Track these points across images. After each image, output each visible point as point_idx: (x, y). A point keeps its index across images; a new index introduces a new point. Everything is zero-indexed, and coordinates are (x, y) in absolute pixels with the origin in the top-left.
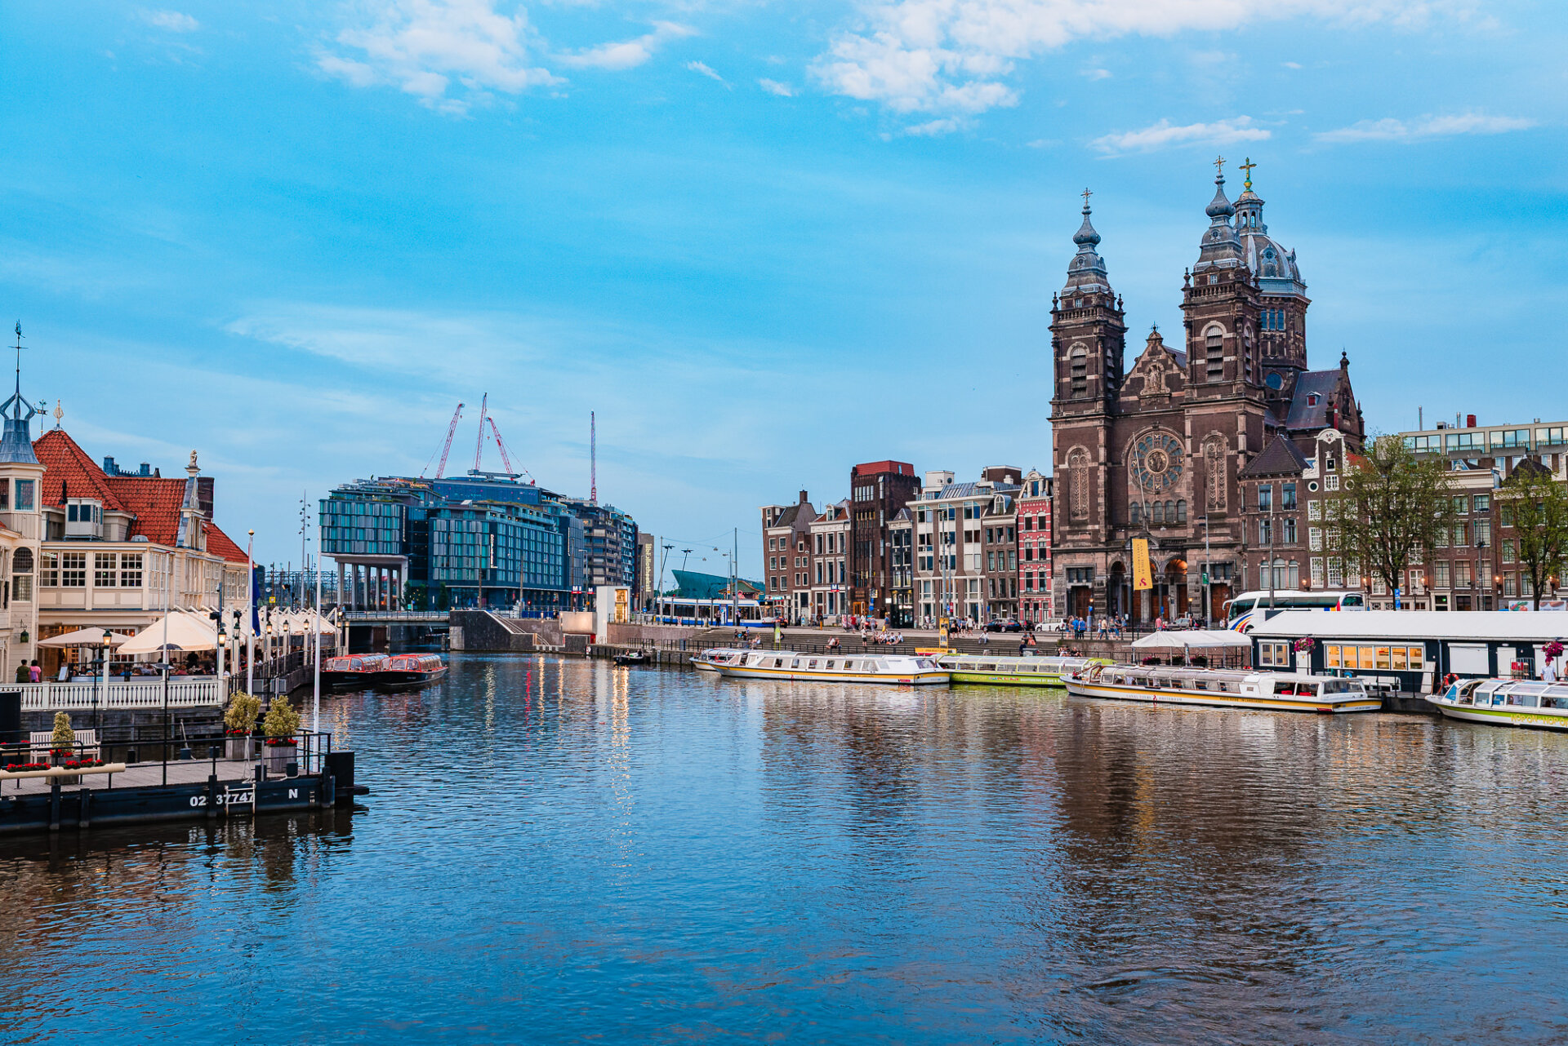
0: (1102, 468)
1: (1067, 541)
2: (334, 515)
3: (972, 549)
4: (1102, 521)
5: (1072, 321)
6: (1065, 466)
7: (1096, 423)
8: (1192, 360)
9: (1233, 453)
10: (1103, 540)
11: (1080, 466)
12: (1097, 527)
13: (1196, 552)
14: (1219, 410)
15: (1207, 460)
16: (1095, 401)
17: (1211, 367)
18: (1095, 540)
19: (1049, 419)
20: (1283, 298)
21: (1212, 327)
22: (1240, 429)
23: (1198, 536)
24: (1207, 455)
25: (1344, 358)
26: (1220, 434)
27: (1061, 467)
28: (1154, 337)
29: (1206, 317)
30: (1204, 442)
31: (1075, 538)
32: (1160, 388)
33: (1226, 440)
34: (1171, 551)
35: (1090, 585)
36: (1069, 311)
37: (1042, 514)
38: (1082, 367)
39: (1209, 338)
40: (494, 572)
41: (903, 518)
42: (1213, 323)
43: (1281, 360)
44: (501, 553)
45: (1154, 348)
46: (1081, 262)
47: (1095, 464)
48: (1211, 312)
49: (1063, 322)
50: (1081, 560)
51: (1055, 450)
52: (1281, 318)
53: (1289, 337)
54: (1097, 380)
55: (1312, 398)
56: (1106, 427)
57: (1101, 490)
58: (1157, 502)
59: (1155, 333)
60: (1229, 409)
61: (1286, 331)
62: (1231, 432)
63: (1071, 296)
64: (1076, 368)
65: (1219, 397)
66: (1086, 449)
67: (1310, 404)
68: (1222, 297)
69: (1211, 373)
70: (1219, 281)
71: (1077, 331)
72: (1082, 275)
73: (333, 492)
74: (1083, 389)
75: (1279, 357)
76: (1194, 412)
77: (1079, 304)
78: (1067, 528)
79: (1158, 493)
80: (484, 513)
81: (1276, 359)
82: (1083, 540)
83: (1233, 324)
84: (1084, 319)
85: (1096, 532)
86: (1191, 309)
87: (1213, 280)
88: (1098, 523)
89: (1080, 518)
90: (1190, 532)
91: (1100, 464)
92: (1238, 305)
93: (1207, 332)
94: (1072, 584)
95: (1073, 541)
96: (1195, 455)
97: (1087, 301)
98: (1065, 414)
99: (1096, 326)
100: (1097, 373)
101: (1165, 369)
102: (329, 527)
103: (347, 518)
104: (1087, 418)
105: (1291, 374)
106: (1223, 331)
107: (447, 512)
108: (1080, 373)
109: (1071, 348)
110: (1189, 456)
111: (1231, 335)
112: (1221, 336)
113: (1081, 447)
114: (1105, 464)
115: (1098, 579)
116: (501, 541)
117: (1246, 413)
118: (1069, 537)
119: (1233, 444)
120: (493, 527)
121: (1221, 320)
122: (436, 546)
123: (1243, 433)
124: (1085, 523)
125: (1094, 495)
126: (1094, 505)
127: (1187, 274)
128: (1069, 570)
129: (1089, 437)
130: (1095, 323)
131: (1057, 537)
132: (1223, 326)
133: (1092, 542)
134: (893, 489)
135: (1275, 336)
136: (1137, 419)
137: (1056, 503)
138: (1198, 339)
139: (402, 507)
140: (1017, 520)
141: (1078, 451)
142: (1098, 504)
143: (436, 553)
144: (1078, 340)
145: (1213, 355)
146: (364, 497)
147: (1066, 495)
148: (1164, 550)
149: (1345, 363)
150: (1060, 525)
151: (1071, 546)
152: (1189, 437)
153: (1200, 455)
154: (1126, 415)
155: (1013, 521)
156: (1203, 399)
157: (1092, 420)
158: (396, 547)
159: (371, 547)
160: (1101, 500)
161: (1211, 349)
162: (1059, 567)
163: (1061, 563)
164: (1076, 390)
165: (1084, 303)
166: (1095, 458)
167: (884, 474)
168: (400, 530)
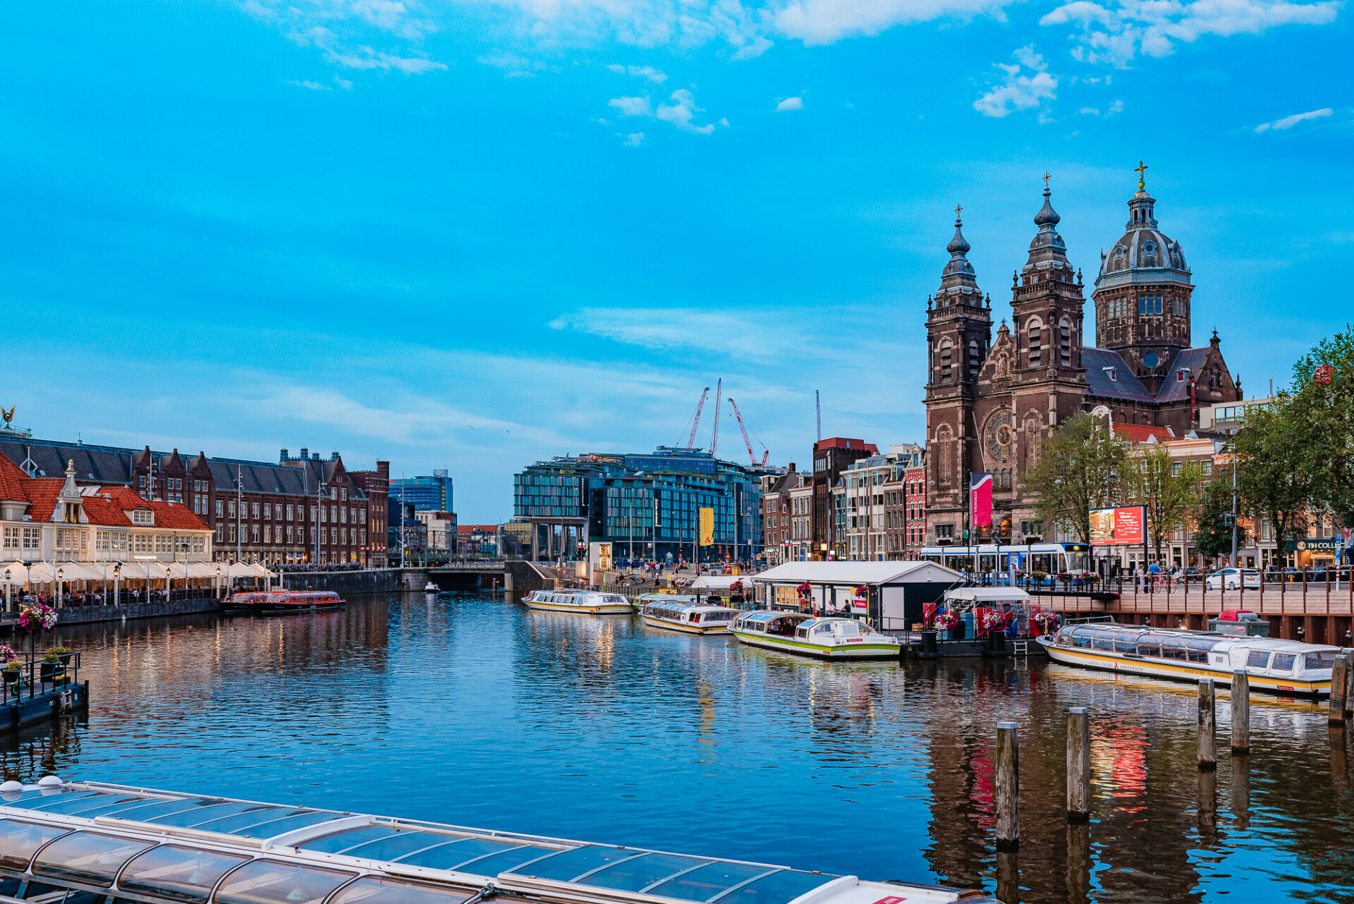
0: (960, 441)
1: (936, 503)
2: (525, 486)
3: (878, 510)
4: (960, 486)
5: (941, 319)
6: (935, 441)
7: (957, 404)
8: (1018, 349)
9: (1045, 427)
10: (961, 502)
11: (946, 440)
12: (956, 491)
13: (1018, 511)
14: (1036, 391)
15: (1028, 434)
16: (956, 385)
17: (1032, 355)
18: (955, 503)
19: (923, 402)
20: (1160, 286)
21: (1033, 320)
22: (1050, 408)
23: (1019, 499)
24: (1028, 429)
25: (1215, 336)
26: (1036, 411)
27: (933, 441)
28: (1003, 329)
29: (1029, 312)
30: (1025, 419)
31: (942, 500)
32: (1006, 373)
33: (1041, 416)
34: (1005, 510)
35: (951, 539)
36: (941, 311)
37: (920, 481)
38: (948, 357)
39: (1031, 330)
40: (658, 530)
41: (841, 485)
42: (1033, 317)
43: (1158, 341)
44: (665, 514)
45: (1003, 338)
46: (950, 268)
47: (955, 439)
48: (1031, 308)
49: (935, 320)
50: (945, 519)
51: (928, 427)
52: (1158, 303)
53: (1166, 320)
54: (958, 368)
55: (1181, 374)
56: (963, 407)
57: (959, 460)
58: (1004, 469)
59: (1004, 326)
60: (1043, 390)
61: (1163, 315)
62: (1044, 409)
63: (941, 298)
64: (945, 358)
65: (1037, 380)
66: (949, 426)
67: (1180, 379)
68: (1040, 294)
69: (1033, 359)
70: (1039, 281)
71: (945, 327)
72: (950, 279)
73: (528, 467)
74: (949, 376)
75: (1156, 338)
76: (1019, 393)
77: (947, 304)
78: (936, 492)
79: (1005, 462)
80: (651, 482)
81: (1153, 340)
82: (947, 502)
83: (1046, 317)
84: (950, 316)
85: (956, 495)
86: (1018, 306)
87: (1034, 280)
88: (957, 488)
89: (945, 484)
90: (1015, 495)
91: (959, 438)
92: (1051, 301)
93: (1029, 325)
94: (939, 539)
95: (940, 503)
96: (1019, 430)
97: (952, 302)
98: (936, 397)
99: (957, 322)
100: (958, 361)
101: (1010, 357)
102: (522, 496)
103: (537, 488)
104: (950, 400)
105: (1167, 353)
106: (1039, 323)
107: (620, 481)
108: (947, 362)
109: (940, 341)
110: (1015, 430)
111: (1045, 327)
112: (1039, 328)
113: (946, 424)
114: (963, 438)
115: (957, 534)
116: (665, 504)
117: (1054, 393)
118: (937, 500)
119: (1046, 420)
120: (657, 493)
121: (1039, 314)
122: (609, 509)
123: (1053, 410)
124: (948, 488)
125: (954, 464)
126: (955, 472)
127: (1016, 275)
128: (937, 527)
129: (949, 416)
130: (957, 320)
131: (929, 500)
132: (1040, 320)
133: (953, 504)
134: (837, 461)
135: (1152, 319)
136: (990, 400)
137: (929, 471)
138: (1023, 331)
139: (580, 479)
140: (905, 486)
141: (944, 428)
142: (958, 472)
143: (609, 515)
144: (945, 334)
145: (1034, 345)
146: (552, 471)
147: (936, 466)
148: (999, 510)
149: (1215, 341)
150: (931, 490)
151: (938, 507)
152: (1014, 415)
153: (1022, 429)
154: (982, 397)
155: (901, 487)
156: (1025, 382)
157: (954, 401)
158: (575, 511)
159: (557, 511)
160: (960, 469)
161: (1033, 339)
162: (930, 525)
163: (933, 521)
164: (944, 376)
165: (951, 303)
166: (956, 434)
167: (830, 449)
168: (580, 497)
